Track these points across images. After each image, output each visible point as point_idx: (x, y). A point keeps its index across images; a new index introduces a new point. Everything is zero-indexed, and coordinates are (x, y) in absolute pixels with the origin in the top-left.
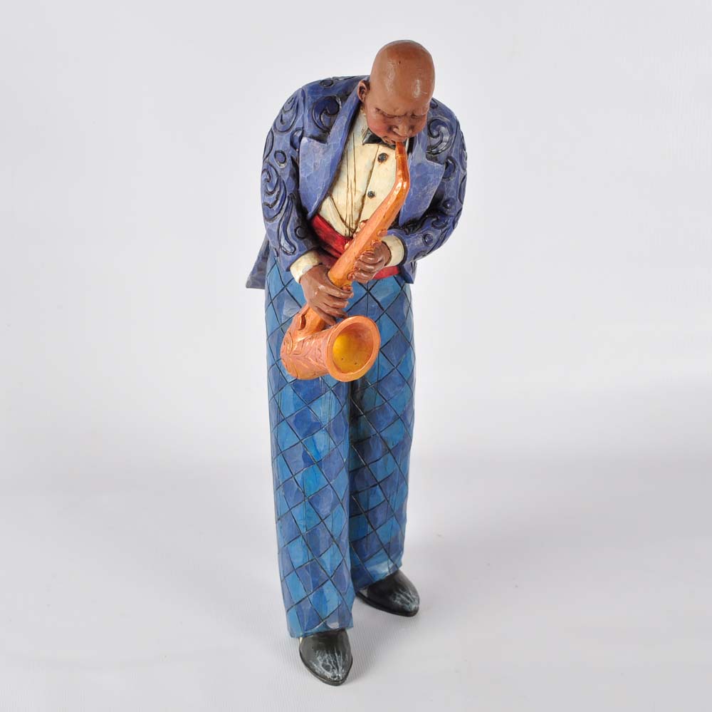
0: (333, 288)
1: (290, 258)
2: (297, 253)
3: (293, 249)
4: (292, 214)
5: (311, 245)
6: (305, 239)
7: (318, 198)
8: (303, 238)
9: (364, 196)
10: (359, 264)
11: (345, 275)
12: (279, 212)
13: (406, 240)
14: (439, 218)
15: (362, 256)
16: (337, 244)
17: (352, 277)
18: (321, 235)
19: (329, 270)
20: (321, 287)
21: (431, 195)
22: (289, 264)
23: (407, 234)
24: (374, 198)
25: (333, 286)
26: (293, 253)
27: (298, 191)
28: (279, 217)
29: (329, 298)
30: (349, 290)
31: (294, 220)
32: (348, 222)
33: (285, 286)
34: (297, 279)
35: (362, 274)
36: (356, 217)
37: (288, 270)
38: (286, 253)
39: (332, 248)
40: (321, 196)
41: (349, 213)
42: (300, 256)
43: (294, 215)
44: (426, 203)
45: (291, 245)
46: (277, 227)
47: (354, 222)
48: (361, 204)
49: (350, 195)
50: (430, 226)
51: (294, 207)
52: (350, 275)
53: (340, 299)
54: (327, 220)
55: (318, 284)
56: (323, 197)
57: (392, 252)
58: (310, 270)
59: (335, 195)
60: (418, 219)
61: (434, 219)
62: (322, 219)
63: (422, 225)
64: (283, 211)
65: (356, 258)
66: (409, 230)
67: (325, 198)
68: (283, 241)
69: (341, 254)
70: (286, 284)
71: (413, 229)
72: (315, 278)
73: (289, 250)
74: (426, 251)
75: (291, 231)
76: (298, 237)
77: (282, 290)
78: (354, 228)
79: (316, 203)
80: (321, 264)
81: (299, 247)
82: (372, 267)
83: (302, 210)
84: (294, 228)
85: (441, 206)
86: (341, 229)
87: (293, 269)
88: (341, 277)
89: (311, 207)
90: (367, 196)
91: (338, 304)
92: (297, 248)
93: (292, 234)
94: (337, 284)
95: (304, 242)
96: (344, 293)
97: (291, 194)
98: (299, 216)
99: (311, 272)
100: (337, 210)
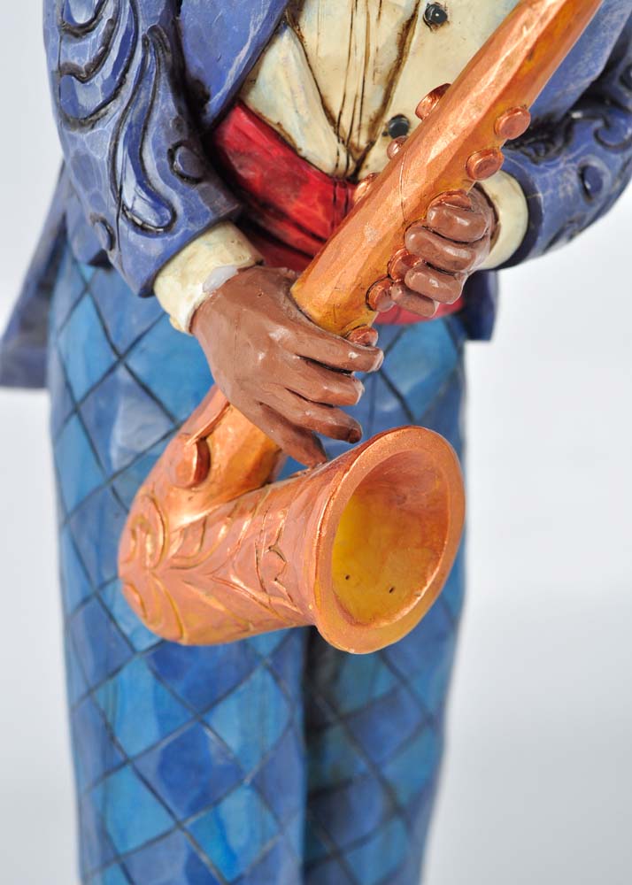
0: (322, 336)
1: (155, 247)
2: (182, 227)
3: (168, 214)
4: (158, 102)
5: (223, 204)
6: (203, 185)
7: (253, 33)
8: (197, 181)
9: (408, 26)
10: (420, 243)
11: (359, 287)
12: (114, 96)
13: (537, 179)
14: (609, 119)
16: (305, 200)
17: (386, 293)
18: (249, 172)
19: (290, 282)
20: (279, 333)
21: (613, 28)
22: (151, 270)
24: (444, 30)
25: (318, 329)
26: (168, 228)
27: (175, 24)
28: (116, 109)
29: (310, 370)
30: (368, 344)
31: (163, 124)
32: (345, 122)
33: (121, 358)
34: (180, 320)
35: (434, 282)
36: (373, 105)
37: (148, 291)
38: (142, 229)
39: (282, 215)
40: (264, 28)
41: (354, 88)
42: (190, 238)
43: (166, 106)
44: (595, 58)
45: (158, 201)
46: (107, 145)
47: (366, 121)
48: (393, 53)
49: (360, 22)
50: (593, 142)
51: (164, 80)
52: (379, 289)
53: (340, 372)
54: (273, 118)
55: (268, 323)
56: (272, 26)
58: (228, 282)
59: (308, 23)
60: (559, 117)
61: (598, 124)
62: (257, 118)
63: (567, 140)
64: (126, 92)
65: (407, 225)
66: (537, 152)
67: (276, 32)
68: (131, 191)
69: (323, 241)
70: (122, 347)
71: (547, 150)
72: (252, 304)
73: (151, 219)
74: (583, 218)
75: (158, 154)
76: (182, 176)
77: (112, 369)
78: (362, 142)
79: (243, 55)
80: (259, 263)
81: (186, 211)
83: (189, 92)
84: (166, 146)
86: (322, 150)
87: (167, 288)
88: (342, 297)
89: (222, 76)
90: (420, 24)
91: (336, 390)
92: (180, 210)
93: (159, 167)
94: (330, 322)
95: (203, 193)
96: (357, 350)
97: (153, 30)
98: (180, 111)
99: (233, 291)
100: (315, 79)
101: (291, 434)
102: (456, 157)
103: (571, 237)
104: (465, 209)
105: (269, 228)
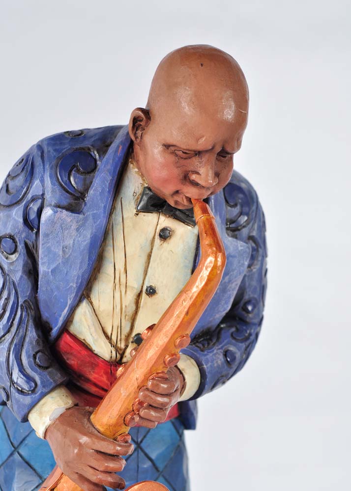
0: (104, 440)
1: (27, 400)
2: (40, 390)
3: (33, 384)
4: (29, 333)
5: (59, 377)
6: (50, 370)
7: (69, 302)
8: (47, 368)
9: (139, 295)
10: (145, 396)
11: (120, 416)
12: (8, 331)
13: (203, 359)
14: (238, 326)
15: (150, 383)
16: (97, 373)
17: (133, 419)
18: (72, 361)
19: (91, 413)
20: (84, 439)
21: (233, 290)
22: (26, 411)
23: (202, 351)
24: (155, 297)
25: (101, 436)
26: (33, 391)
27: (36, 298)
28: (9, 337)
29: (99, 456)
30: (126, 442)
31: (31, 343)
32: (114, 338)
33: (16, 449)
34: (40, 432)
35: (153, 413)
36: (126, 329)
37: (25, 419)
38: (21, 392)
39: (88, 380)
40: (74, 300)
41: (117, 323)
42: (43, 395)
43: (32, 334)
44: (226, 303)
45: (29, 378)
46: (5, 354)
47: (123, 337)
48: (134, 307)
49: (117, 295)
50: (231, 339)
51: (31, 323)
52: (129, 417)
53: (114, 457)
54: (81, 337)
55: (79, 435)
56: (78, 299)
57: (186, 377)
58: (61, 415)
59: (94, 297)
60: (214, 328)
61: (233, 329)
62: (74, 337)
63: (218, 338)
64: (14, 329)
65: (140, 388)
66: (203, 345)
67: (80, 301)
68: (16, 375)
69: (106, 391)
70: (16, 444)
71: (209, 344)
72: (72, 426)
73: (26, 387)
74: (228, 374)
75: (28, 357)
76: (39, 366)
77: (12, 454)
78: (123, 346)
79: (65, 312)
80: (76, 405)
81: (42, 383)
82: (165, 400)
83: (42, 327)
84: (32, 353)
85: (240, 310)
86: (104, 350)
87: (33, 418)
88: (113, 421)
89: (57, 320)
90: (144, 295)
91: (112, 465)
92: (39, 382)
93: (29, 363)
94: (108, 433)
95: (49, 373)
96: (120, 446)
97: (25, 301)
98: (38, 336)
99: (64, 419)
100: (99, 321)
101: (92, 487)
102: (159, 358)
103: (224, 383)
104: (165, 380)
105: (83, 386)
